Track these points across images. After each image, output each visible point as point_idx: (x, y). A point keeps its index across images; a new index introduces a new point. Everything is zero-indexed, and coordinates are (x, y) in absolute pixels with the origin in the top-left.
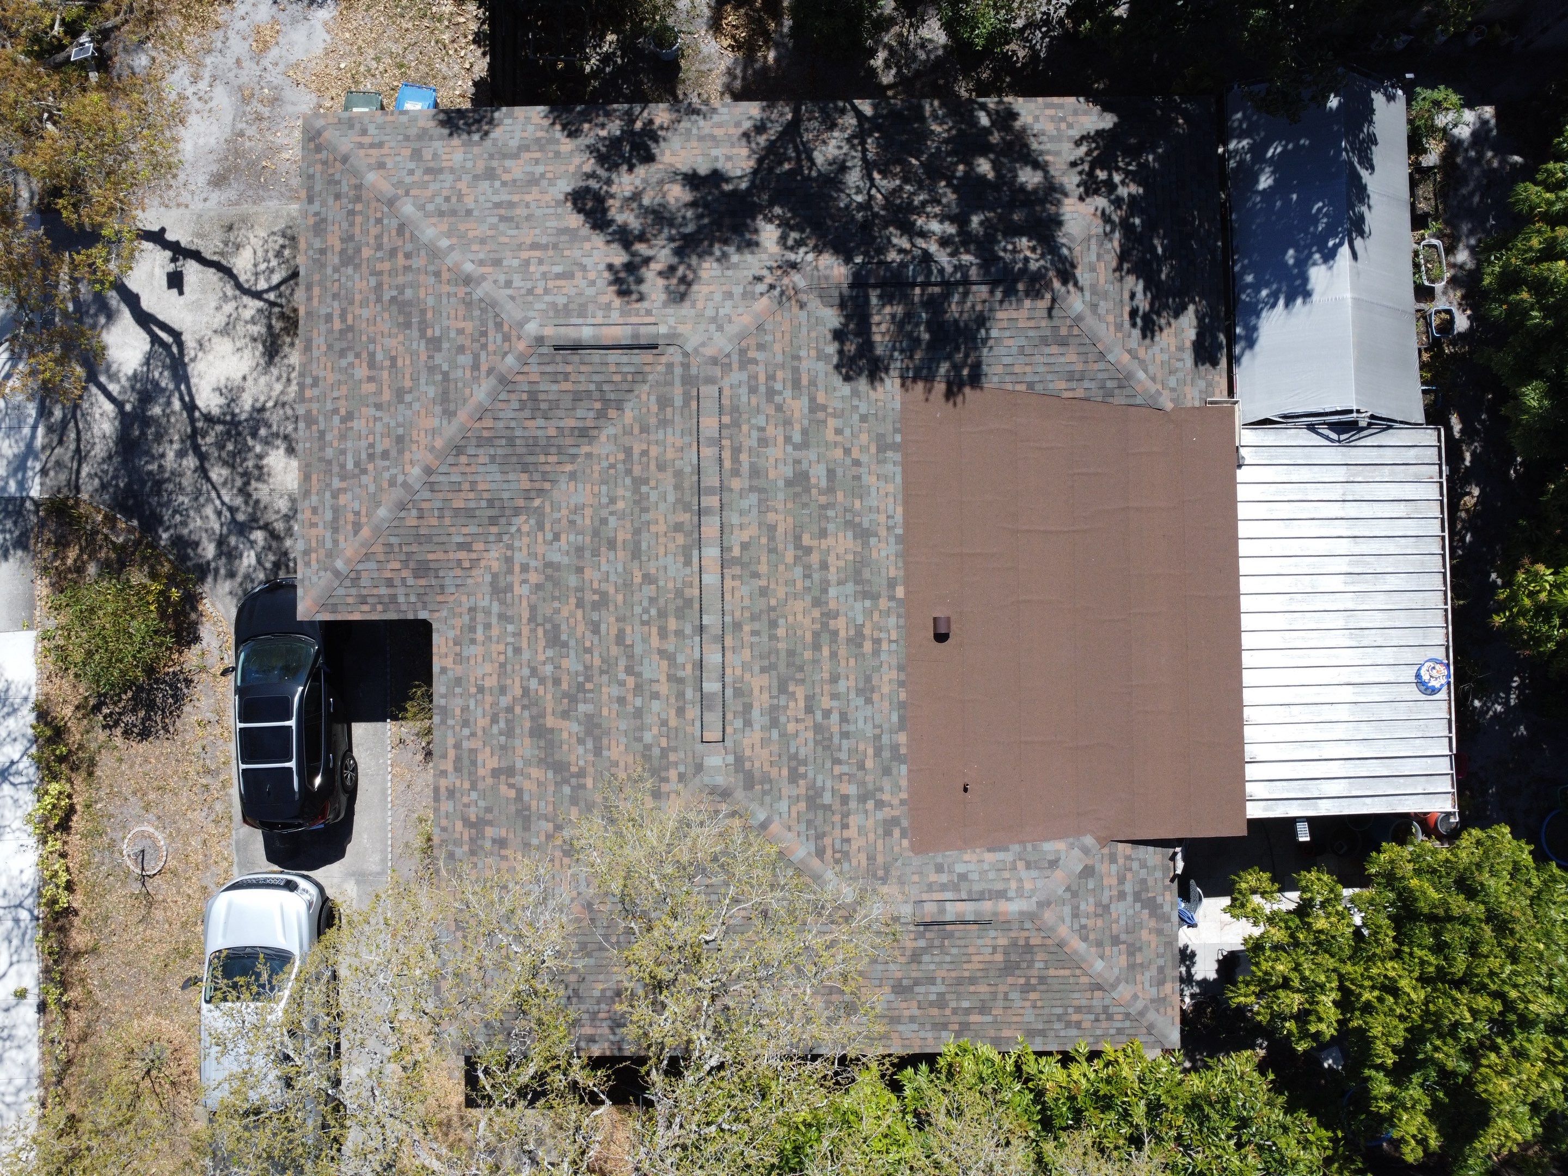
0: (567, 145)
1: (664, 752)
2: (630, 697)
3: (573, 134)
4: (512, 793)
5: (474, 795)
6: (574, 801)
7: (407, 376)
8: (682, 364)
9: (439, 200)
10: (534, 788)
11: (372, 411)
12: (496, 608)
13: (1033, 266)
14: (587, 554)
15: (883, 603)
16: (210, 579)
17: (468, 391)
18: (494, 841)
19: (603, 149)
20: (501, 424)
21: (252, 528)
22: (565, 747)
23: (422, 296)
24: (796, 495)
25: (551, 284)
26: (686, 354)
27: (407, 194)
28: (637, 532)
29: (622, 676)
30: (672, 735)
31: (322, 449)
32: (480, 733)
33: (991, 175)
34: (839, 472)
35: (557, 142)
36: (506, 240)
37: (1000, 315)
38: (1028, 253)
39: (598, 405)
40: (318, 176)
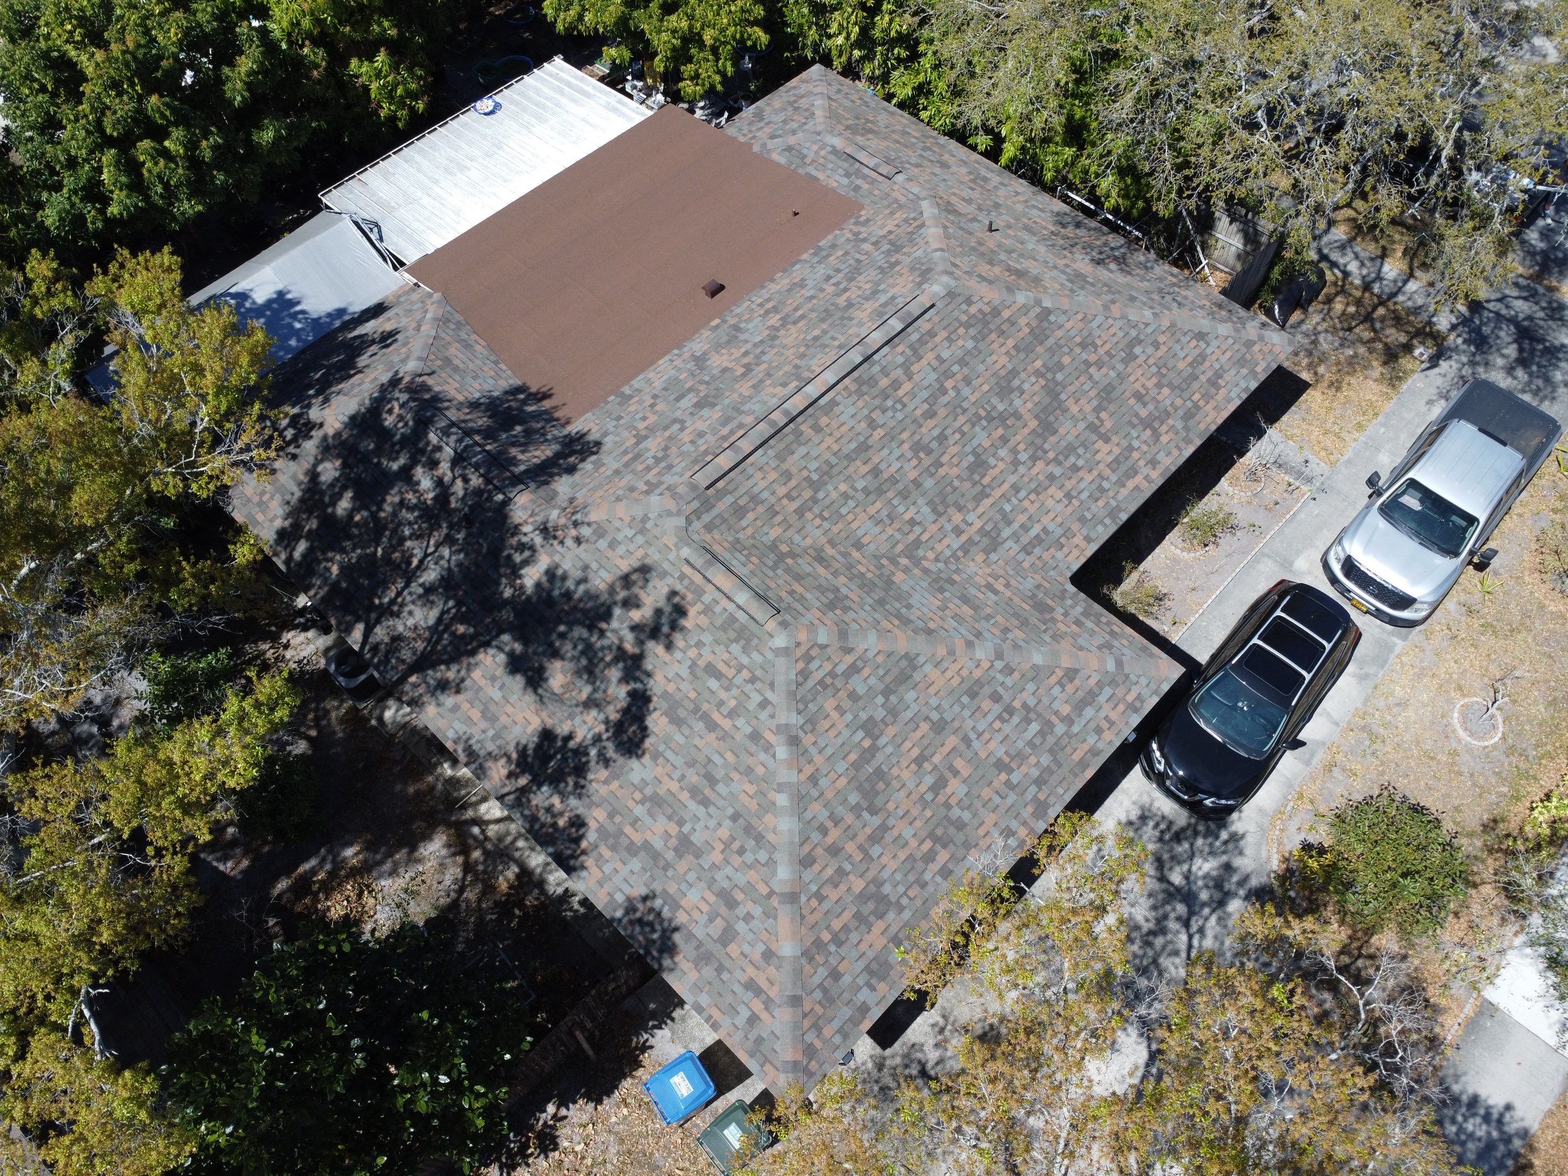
0: (596, 817)
1: (967, 326)
2: (959, 376)
3: (578, 823)
4: (1103, 415)
5: (1136, 444)
6: (1060, 367)
7: (919, 733)
8: (699, 518)
9: (749, 857)
10: (1083, 401)
11: (976, 745)
12: (1006, 533)
13: (404, 397)
14: (900, 486)
15: (732, 321)
16: (1254, 882)
17: (880, 659)
18: (1145, 405)
19: (571, 781)
20: (877, 616)
21: (1178, 889)
22: (1036, 399)
23: (843, 781)
24: (715, 397)
25: (730, 673)
26: (689, 521)
27: (772, 893)
28: (849, 458)
29: (952, 393)
30: (951, 328)
31: (1048, 770)
32: (1095, 473)
33: (349, 494)
34: (672, 398)
35: (601, 829)
36: (729, 756)
37: (461, 398)
38: (397, 410)
39: (789, 561)
40: (836, 1024)
